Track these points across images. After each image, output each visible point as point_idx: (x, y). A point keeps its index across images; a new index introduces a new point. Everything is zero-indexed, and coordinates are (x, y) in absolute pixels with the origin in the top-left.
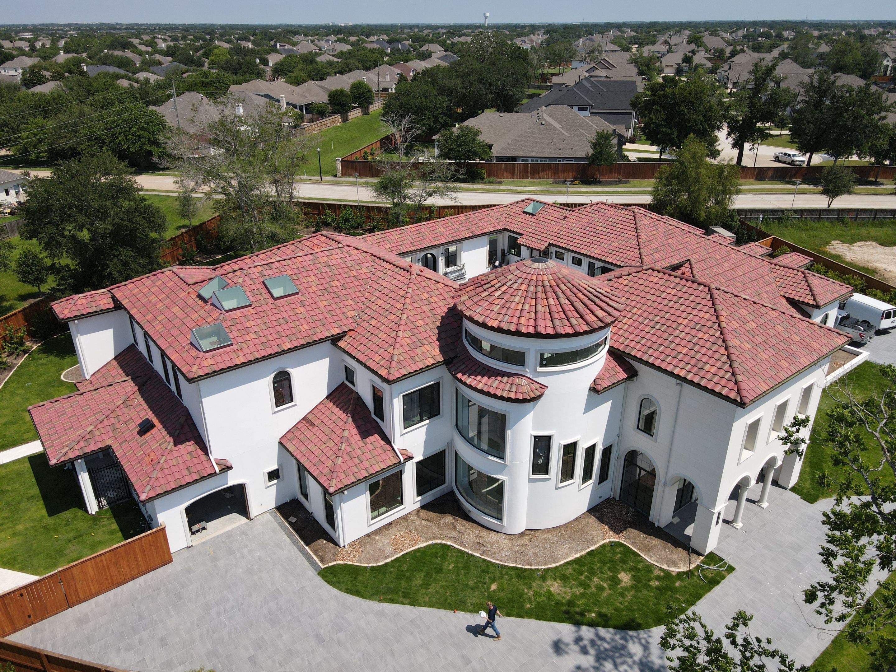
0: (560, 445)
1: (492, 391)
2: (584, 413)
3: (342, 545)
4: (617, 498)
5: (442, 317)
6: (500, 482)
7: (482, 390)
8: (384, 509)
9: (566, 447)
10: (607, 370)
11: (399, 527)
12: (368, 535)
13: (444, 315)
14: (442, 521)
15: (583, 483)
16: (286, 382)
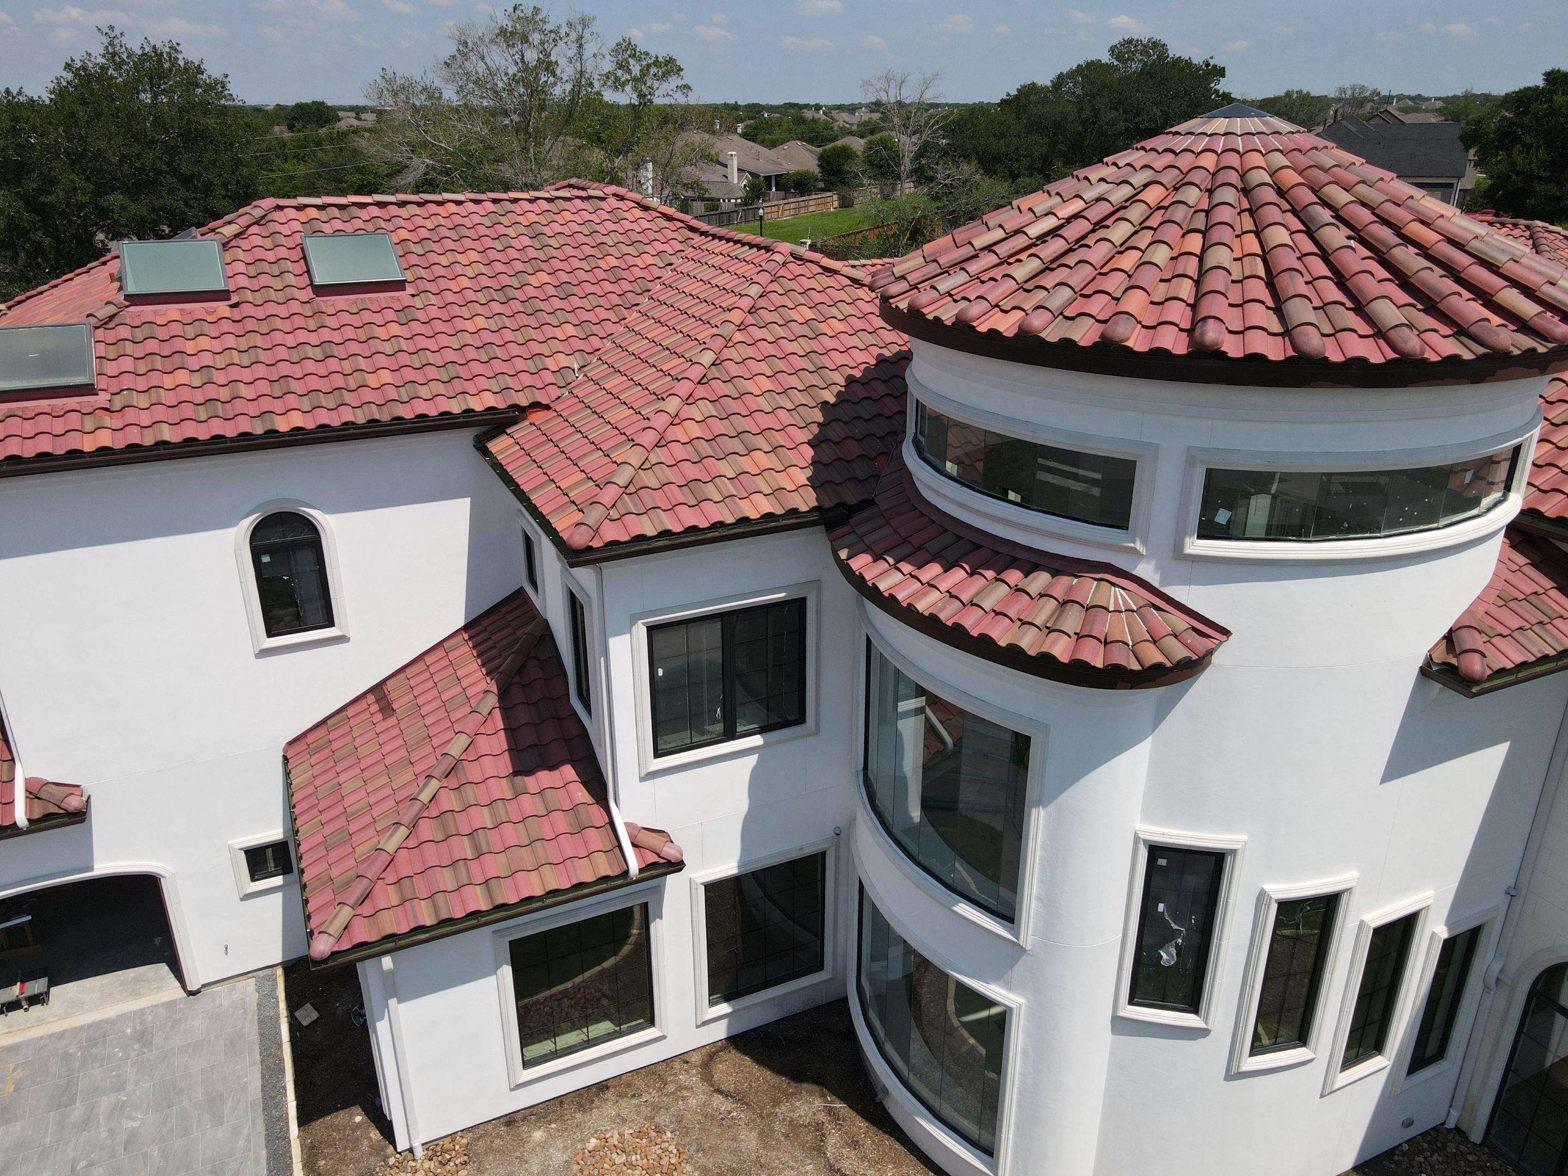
0: (1262, 898)
1: (973, 623)
2: (1385, 780)
3: (402, 1144)
4: (1476, 1136)
5: (851, 380)
6: (994, 1011)
7: (933, 618)
8: (606, 1026)
9: (1288, 909)
10: (1505, 602)
11: (627, 1106)
12: (510, 1120)
13: (858, 374)
14: (784, 1108)
15: (1348, 1062)
16: (307, 556)
